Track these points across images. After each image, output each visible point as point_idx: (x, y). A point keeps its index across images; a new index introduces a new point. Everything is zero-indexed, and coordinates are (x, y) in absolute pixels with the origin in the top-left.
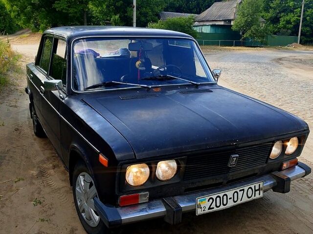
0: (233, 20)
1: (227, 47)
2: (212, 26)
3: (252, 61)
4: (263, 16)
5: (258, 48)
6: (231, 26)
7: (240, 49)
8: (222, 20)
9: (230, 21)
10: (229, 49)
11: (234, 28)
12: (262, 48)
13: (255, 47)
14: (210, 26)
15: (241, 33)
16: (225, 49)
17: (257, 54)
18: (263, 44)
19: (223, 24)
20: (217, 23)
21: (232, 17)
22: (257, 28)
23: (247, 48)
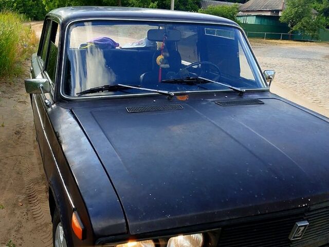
0: (281, 11)
1: (273, 41)
2: (257, 16)
3: (301, 57)
4: (316, 7)
5: (308, 43)
6: (279, 17)
7: (288, 44)
8: (269, 11)
9: (278, 11)
10: (276, 43)
11: (282, 20)
12: (312, 43)
13: (304, 41)
14: (255, 17)
15: (289, 25)
16: (271, 43)
17: (308, 50)
18: (314, 39)
19: (269, 15)
20: (263, 14)
21: (280, 8)
22: (308, 21)
23: (296, 42)
